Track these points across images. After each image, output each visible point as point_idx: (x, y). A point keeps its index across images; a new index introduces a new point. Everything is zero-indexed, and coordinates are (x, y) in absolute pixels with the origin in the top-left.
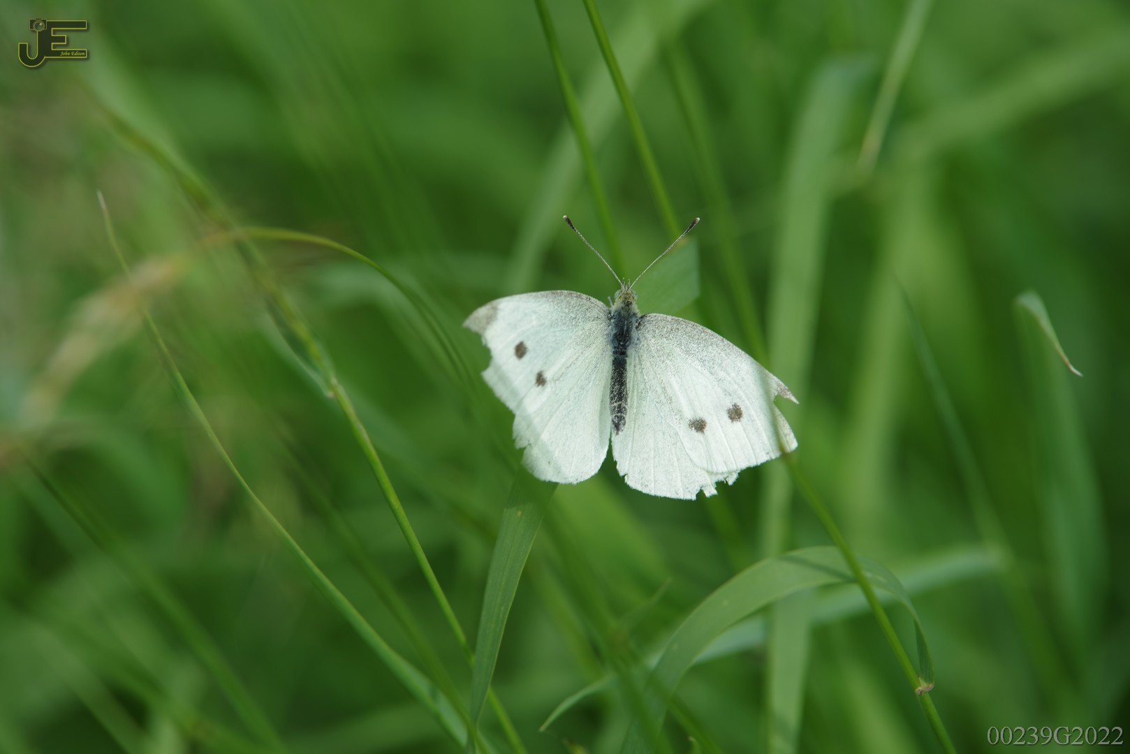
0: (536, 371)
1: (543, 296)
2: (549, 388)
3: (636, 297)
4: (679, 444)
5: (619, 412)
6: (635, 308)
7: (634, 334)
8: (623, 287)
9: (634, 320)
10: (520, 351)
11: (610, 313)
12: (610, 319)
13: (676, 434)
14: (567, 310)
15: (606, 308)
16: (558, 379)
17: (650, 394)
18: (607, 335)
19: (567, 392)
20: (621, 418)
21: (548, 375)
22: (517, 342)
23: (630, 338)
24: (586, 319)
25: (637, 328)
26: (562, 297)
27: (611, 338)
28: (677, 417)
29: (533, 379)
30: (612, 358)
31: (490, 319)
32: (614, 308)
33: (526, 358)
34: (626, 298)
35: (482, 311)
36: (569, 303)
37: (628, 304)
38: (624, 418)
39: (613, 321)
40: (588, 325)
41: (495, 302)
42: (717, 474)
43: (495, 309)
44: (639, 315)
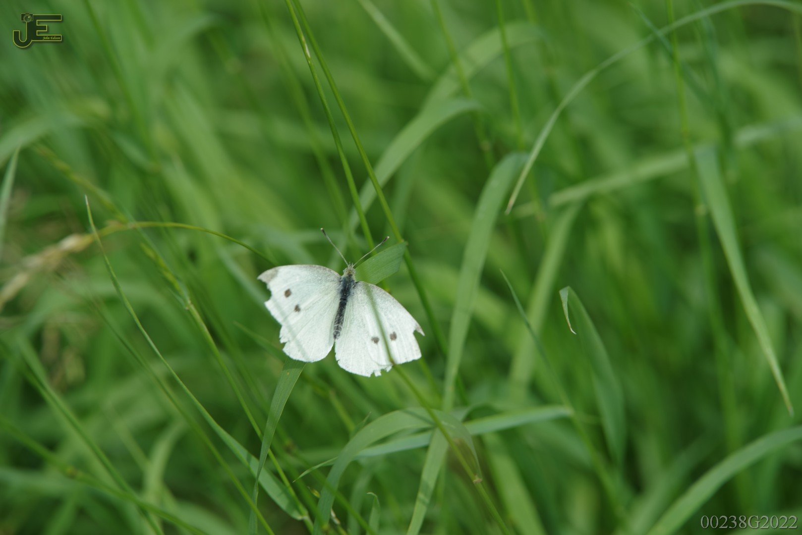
0: (295, 304)
1: (304, 267)
2: (302, 313)
3: (355, 273)
4: (366, 348)
5: (337, 329)
6: (354, 277)
7: (352, 291)
8: (349, 266)
9: (352, 284)
10: (288, 293)
11: (341, 279)
12: (340, 282)
13: (365, 343)
14: (316, 275)
15: (339, 276)
16: (308, 309)
17: (355, 321)
18: (338, 289)
19: (312, 317)
20: (337, 333)
21: (302, 307)
22: (286, 289)
23: (350, 293)
24: (327, 281)
25: (354, 287)
26: (315, 269)
27: (340, 291)
28: (367, 334)
29: (293, 308)
30: (340, 301)
31: (273, 276)
32: (343, 276)
33: (290, 297)
34: (349, 272)
35: (269, 272)
36: (318, 272)
37: (350, 275)
38: (339, 333)
39: (342, 283)
40: (328, 284)
41: (277, 268)
42: (381, 366)
43: (277, 271)
44: (355, 281)
